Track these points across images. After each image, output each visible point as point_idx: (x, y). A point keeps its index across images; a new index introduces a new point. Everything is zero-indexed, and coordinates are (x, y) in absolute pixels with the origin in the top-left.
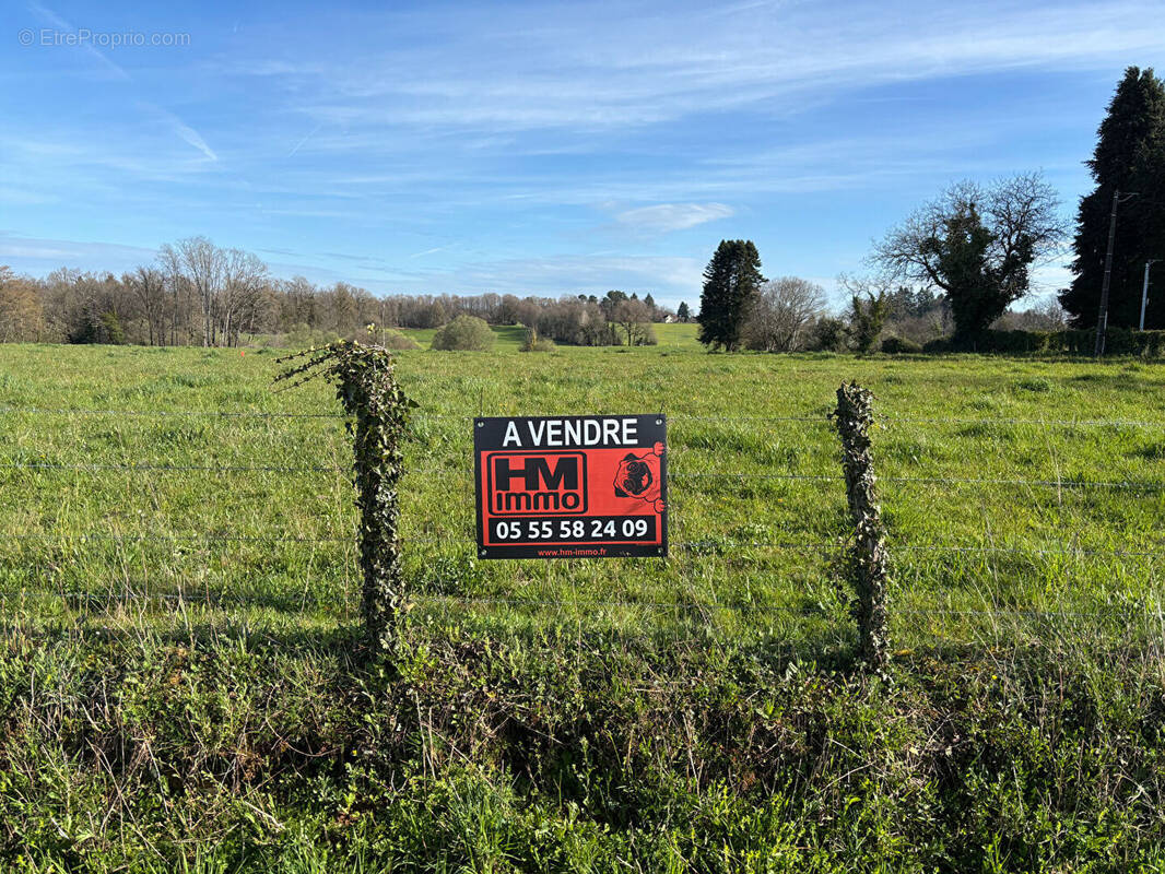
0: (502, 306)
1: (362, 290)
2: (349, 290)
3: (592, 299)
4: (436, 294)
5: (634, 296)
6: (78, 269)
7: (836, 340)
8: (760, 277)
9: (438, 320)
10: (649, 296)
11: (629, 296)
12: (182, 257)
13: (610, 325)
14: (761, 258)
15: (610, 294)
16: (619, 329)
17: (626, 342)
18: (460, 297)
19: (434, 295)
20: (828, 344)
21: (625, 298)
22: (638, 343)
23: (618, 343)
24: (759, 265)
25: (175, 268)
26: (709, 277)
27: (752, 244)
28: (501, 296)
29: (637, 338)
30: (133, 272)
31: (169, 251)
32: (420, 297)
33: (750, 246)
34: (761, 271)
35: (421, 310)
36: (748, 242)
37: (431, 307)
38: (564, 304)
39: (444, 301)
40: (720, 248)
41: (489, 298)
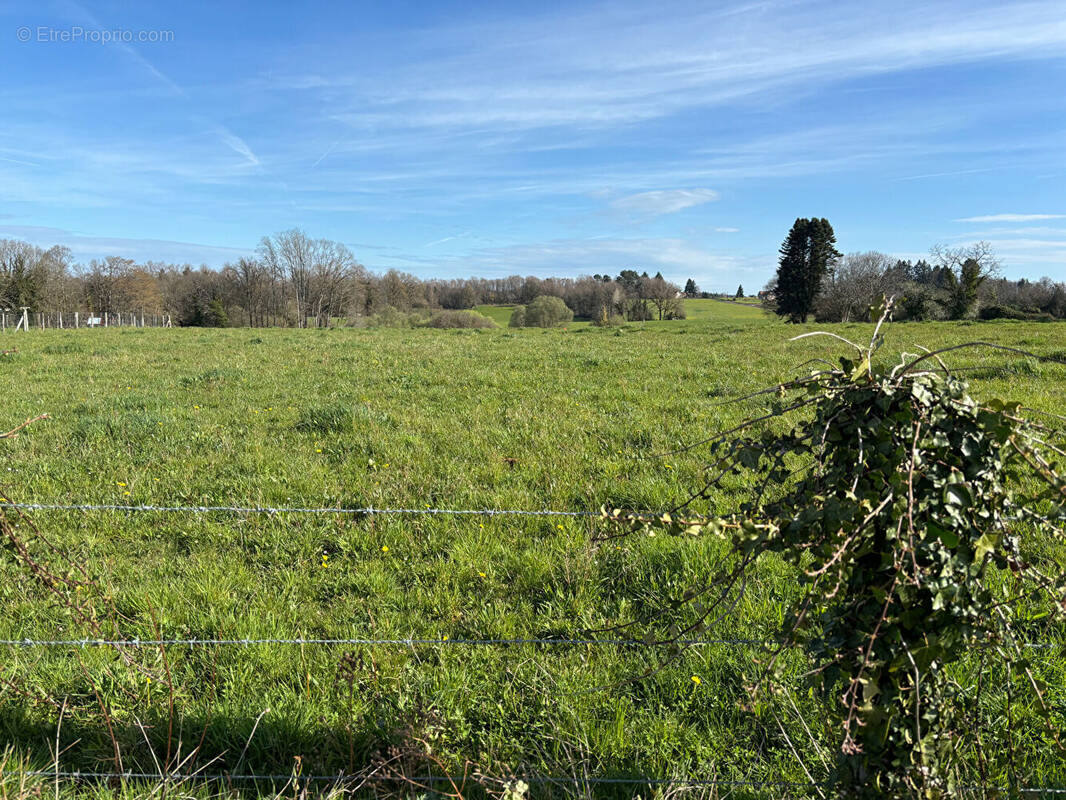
0: (525, 286)
1: (410, 276)
2: (399, 276)
3: (607, 279)
4: (466, 278)
5: (645, 275)
6: (163, 263)
7: (924, 310)
8: (836, 252)
9: (469, 301)
10: (659, 274)
11: (640, 275)
12: (277, 247)
13: (642, 301)
14: (836, 235)
15: (623, 274)
16: (650, 304)
17: (657, 317)
18: (488, 279)
19: (466, 279)
20: (916, 314)
21: (637, 277)
22: (669, 318)
23: (650, 318)
24: (833, 241)
25: (273, 258)
26: (785, 253)
27: (827, 222)
28: (525, 278)
29: (668, 313)
30: (234, 262)
31: (267, 243)
32: (453, 281)
33: (825, 223)
34: (836, 246)
35: (454, 292)
36: (823, 220)
37: (463, 290)
38: (581, 284)
39: (473, 283)
40: (795, 226)
41: (513, 280)
